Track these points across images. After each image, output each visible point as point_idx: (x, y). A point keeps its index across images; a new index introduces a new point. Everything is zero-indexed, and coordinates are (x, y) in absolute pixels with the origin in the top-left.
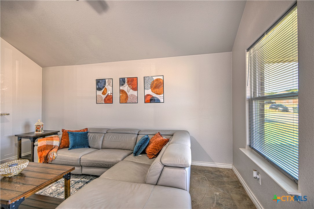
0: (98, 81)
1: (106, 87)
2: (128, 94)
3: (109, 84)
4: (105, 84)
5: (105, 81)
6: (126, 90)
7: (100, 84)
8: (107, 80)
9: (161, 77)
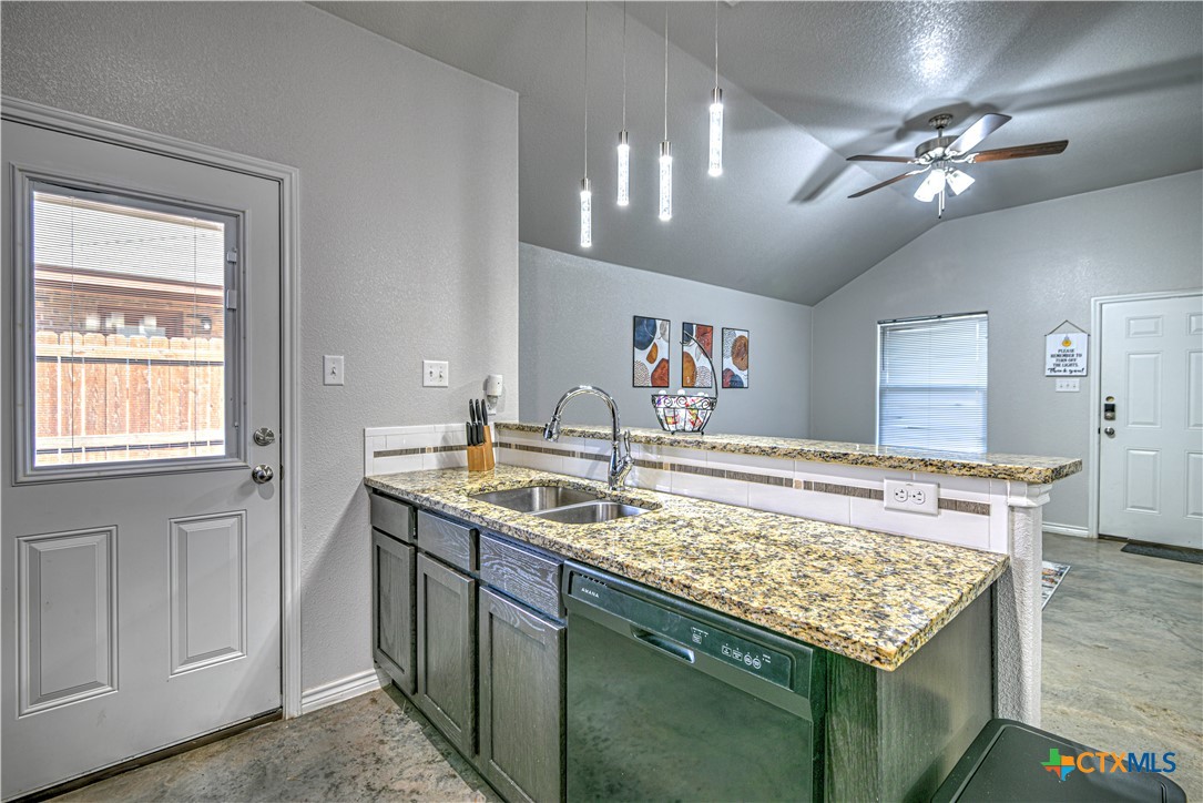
0: (638, 321)
1: (655, 341)
2: (698, 365)
3: (663, 335)
4: (654, 333)
5: (655, 326)
6: (693, 355)
7: (643, 332)
8: (658, 323)
9: (745, 334)
